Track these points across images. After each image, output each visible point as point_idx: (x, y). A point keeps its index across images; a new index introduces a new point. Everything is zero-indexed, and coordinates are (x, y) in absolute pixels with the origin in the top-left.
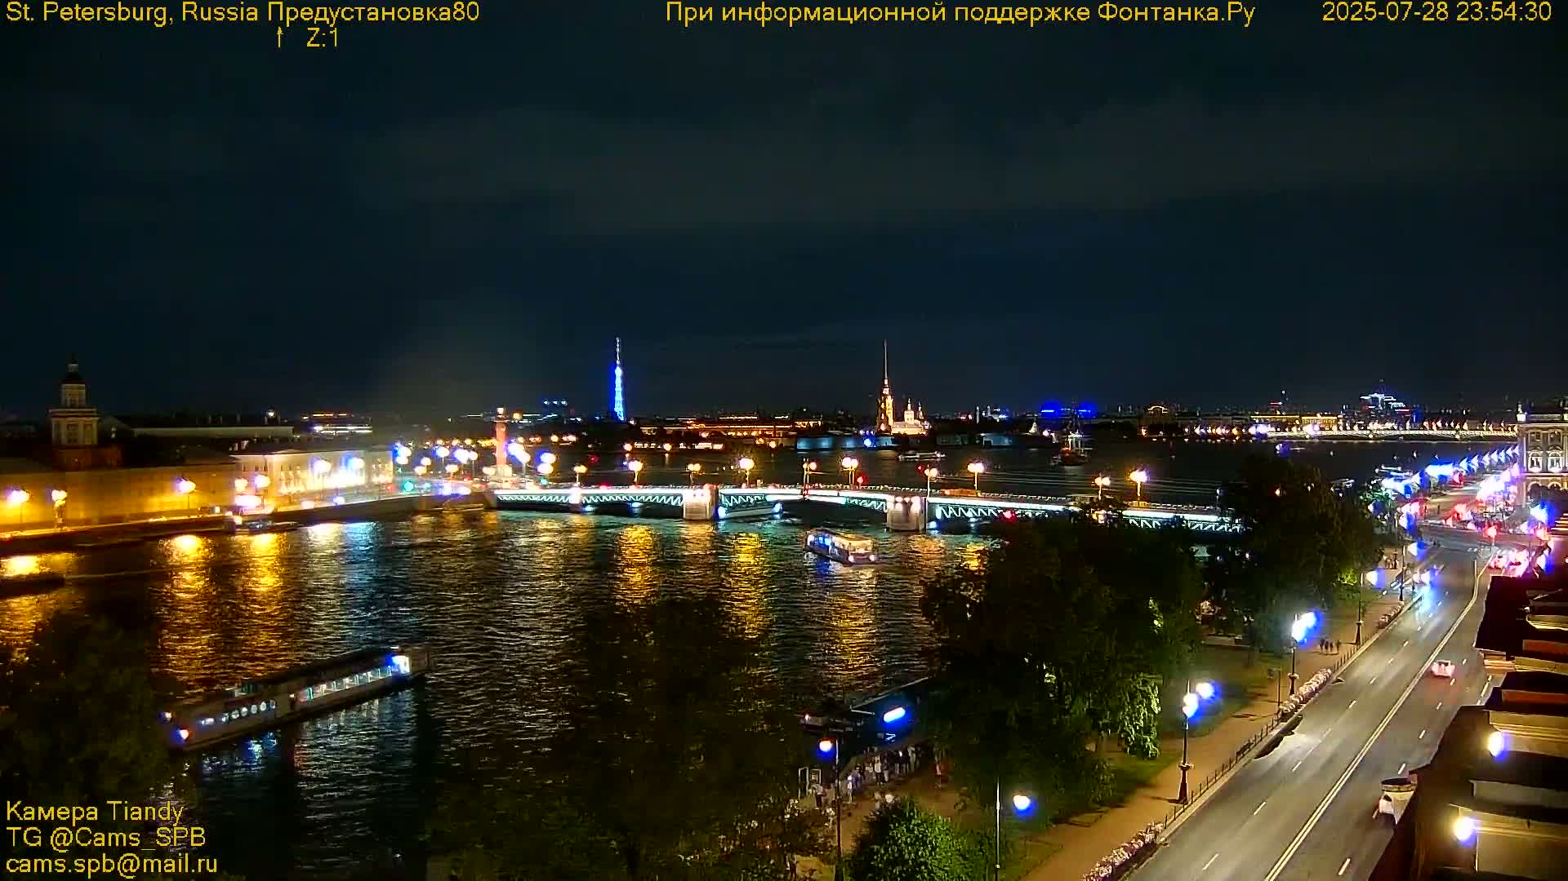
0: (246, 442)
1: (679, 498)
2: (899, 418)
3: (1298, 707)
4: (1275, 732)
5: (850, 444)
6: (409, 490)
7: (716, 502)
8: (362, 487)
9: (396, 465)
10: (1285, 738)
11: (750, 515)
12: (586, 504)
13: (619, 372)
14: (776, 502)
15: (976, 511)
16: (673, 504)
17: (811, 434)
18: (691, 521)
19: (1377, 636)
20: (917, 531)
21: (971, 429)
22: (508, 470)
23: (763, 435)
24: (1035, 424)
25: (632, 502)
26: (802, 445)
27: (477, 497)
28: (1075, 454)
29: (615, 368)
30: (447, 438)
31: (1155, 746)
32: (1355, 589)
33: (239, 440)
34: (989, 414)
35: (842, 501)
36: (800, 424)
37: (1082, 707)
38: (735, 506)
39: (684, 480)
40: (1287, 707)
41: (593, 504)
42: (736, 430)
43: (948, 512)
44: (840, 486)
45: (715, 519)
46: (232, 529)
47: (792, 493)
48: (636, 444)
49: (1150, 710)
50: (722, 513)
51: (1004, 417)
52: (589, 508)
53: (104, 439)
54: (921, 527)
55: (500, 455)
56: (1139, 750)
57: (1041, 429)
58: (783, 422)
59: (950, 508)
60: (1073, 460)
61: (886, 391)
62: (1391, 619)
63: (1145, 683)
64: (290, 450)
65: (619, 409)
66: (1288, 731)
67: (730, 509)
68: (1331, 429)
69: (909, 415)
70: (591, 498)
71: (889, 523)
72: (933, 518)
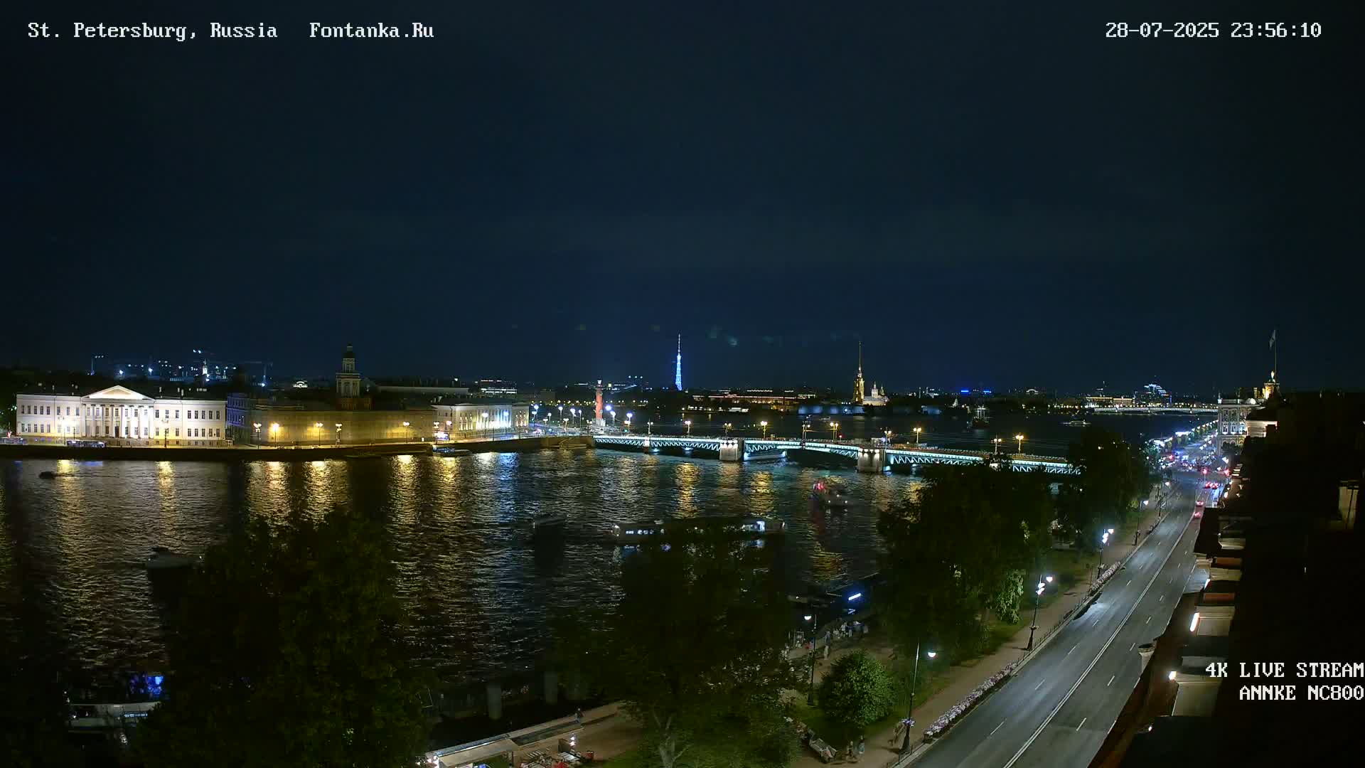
0: (440, 398)
1: (717, 445)
2: (868, 393)
3: (1100, 586)
4: (1086, 604)
5: (834, 411)
6: (539, 433)
7: (742, 449)
8: (509, 429)
9: (531, 415)
10: (1092, 607)
11: (765, 458)
12: (654, 448)
13: (679, 357)
14: (784, 450)
15: (917, 459)
16: (713, 449)
17: (808, 403)
18: (725, 461)
19: (1145, 540)
20: (877, 473)
21: (916, 402)
22: (603, 423)
23: (776, 404)
24: (956, 400)
25: (685, 447)
26: (802, 411)
27: (581, 439)
28: (981, 421)
29: (677, 354)
30: (564, 399)
31: (1018, 615)
32: (1136, 510)
33: (436, 395)
34: (927, 393)
35: (827, 450)
36: (801, 396)
37: (977, 592)
38: (755, 452)
39: (720, 433)
40: (1095, 586)
41: (659, 447)
42: (757, 399)
43: (898, 460)
44: (827, 440)
45: (742, 459)
46: (431, 452)
47: (794, 444)
48: (689, 407)
49: (1017, 594)
50: (746, 456)
51: (937, 394)
52: (656, 450)
53: (363, 392)
54: (880, 469)
55: (598, 411)
56: (1008, 619)
57: (960, 403)
58: (790, 395)
59: (900, 457)
60: (979, 424)
61: (860, 375)
62: (1154, 528)
63: (1016, 576)
64: (466, 404)
65: (678, 382)
66: (1093, 602)
67: (752, 454)
68: (1129, 407)
69: (874, 392)
70: (658, 443)
71: (859, 466)
72: (888, 463)
